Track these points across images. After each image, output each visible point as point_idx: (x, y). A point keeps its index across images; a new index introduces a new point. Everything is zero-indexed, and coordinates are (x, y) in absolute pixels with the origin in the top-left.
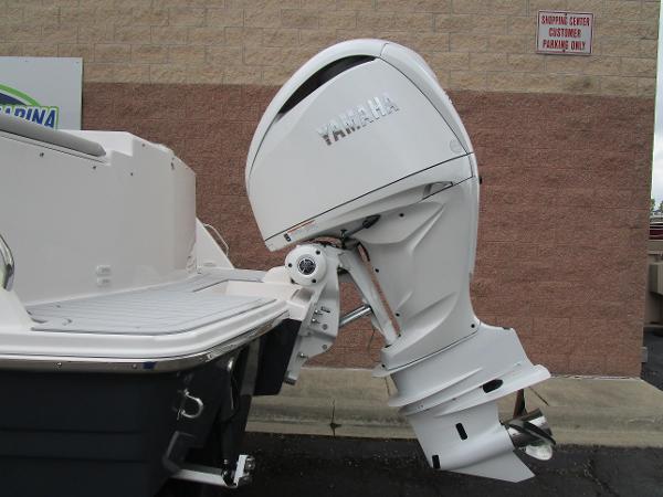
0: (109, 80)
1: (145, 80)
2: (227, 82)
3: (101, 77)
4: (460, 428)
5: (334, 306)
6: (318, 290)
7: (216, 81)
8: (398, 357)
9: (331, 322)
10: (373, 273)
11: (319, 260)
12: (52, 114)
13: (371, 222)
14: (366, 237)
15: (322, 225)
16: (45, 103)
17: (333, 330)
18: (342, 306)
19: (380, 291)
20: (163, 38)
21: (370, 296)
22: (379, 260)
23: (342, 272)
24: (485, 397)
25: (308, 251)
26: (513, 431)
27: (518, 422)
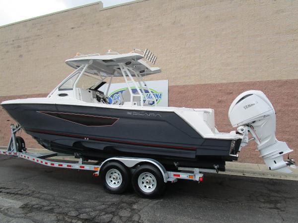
0: (175, 85)
1: (184, 84)
2: (207, 83)
3: (173, 84)
4: (275, 161)
5: (247, 137)
6: (244, 134)
7: (203, 83)
8: (261, 147)
9: (247, 140)
10: (254, 131)
11: (244, 129)
12: (161, 95)
13: (254, 122)
14: (253, 125)
15: (244, 123)
16: (158, 91)
17: (247, 142)
18: (249, 137)
19: (256, 134)
20: (188, 73)
21: (254, 136)
22: (255, 129)
23: (249, 131)
24: (280, 155)
25: (242, 127)
26: (287, 162)
27: (288, 160)
